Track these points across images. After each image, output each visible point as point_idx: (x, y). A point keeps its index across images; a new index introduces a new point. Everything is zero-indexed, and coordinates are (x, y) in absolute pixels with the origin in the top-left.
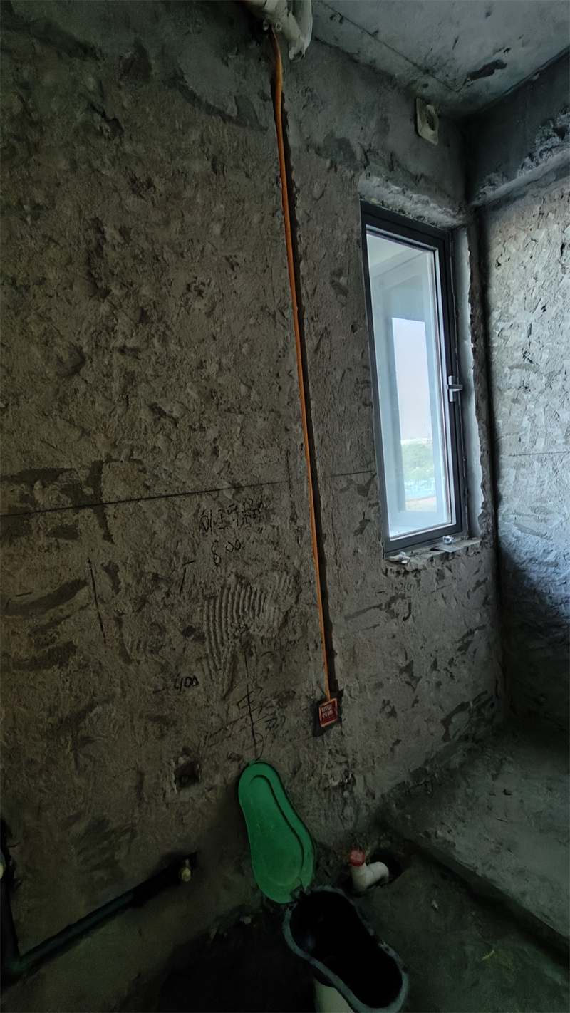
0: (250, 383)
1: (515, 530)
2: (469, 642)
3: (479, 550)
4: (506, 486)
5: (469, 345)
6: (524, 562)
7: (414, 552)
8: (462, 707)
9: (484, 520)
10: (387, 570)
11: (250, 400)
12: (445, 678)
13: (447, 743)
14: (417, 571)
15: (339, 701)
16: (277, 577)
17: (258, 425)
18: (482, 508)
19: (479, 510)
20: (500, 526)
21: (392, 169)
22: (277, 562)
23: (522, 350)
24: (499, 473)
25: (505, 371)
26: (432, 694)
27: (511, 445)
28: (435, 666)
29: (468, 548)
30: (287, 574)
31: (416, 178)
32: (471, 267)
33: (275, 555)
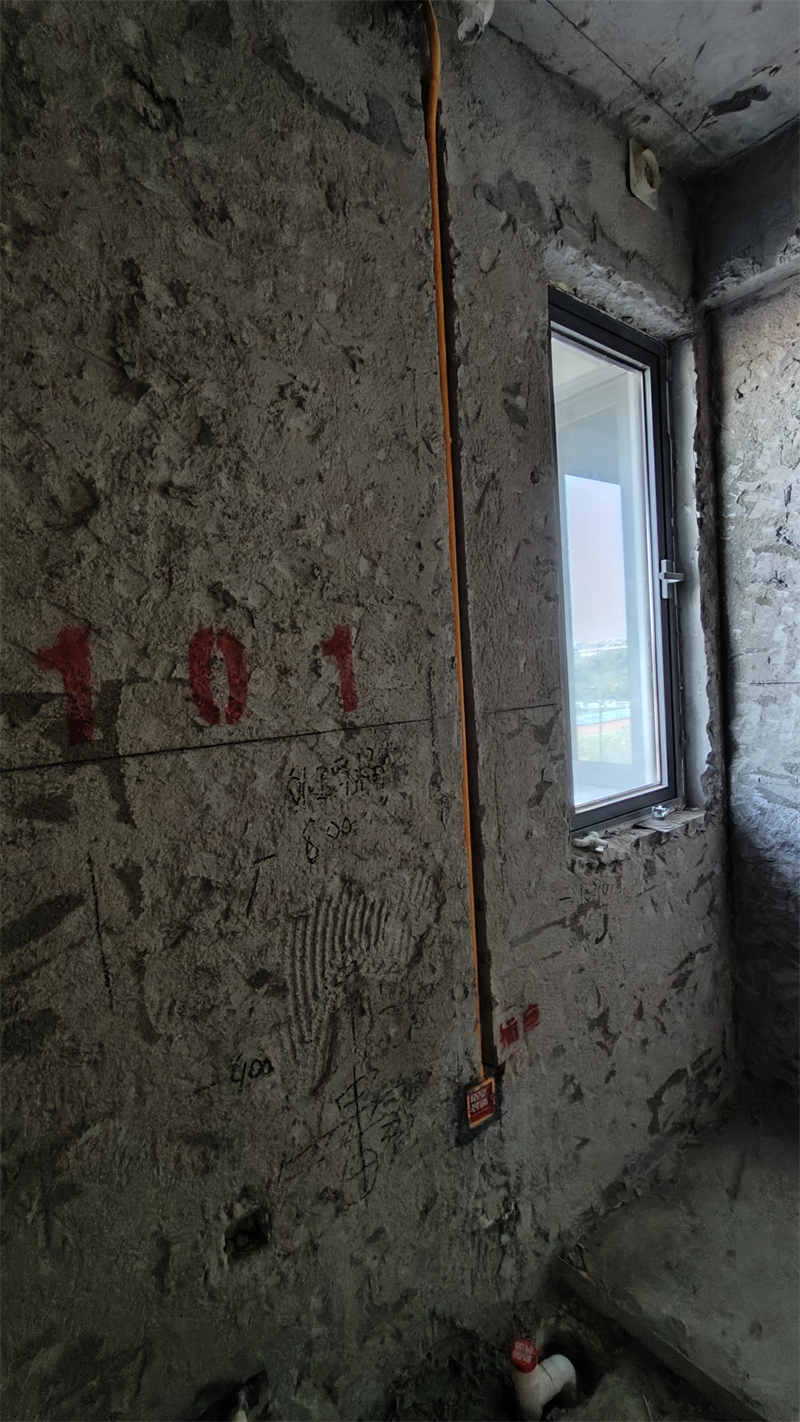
0: (374, 556)
1: (757, 797)
2: (690, 972)
3: (703, 828)
4: (746, 731)
5: (692, 513)
6: (772, 847)
7: (610, 830)
8: (677, 1077)
9: (710, 780)
10: (573, 862)
11: (374, 584)
12: (653, 1034)
13: (656, 1137)
14: (617, 862)
15: (499, 1081)
16: (408, 879)
17: (387, 627)
18: (708, 762)
19: (702, 766)
20: (733, 790)
21: (593, 239)
22: (409, 854)
23: (776, 524)
24: (734, 708)
25: (748, 555)
26: (635, 1060)
27: (754, 667)
28: (639, 1014)
29: (687, 825)
30: (424, 873)
31: (627, 256)
32: (698, 397)
33: (406, 843)
